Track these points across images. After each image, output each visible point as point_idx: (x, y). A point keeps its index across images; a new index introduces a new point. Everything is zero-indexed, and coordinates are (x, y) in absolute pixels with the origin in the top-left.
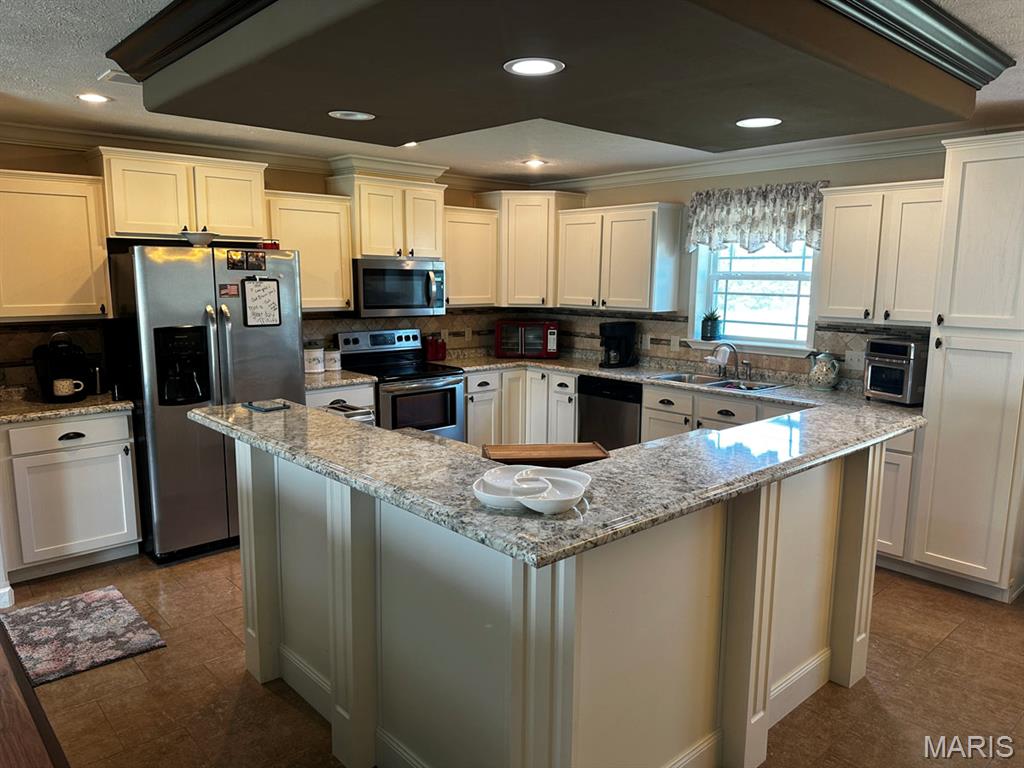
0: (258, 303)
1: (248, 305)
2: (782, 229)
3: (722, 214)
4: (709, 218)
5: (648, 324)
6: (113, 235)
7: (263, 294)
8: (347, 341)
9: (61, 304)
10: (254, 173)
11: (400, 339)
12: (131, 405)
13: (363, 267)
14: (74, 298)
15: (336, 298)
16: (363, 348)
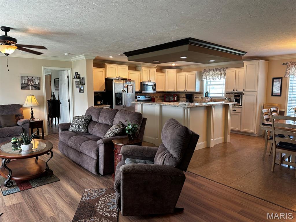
1: (128, 89)
2: (219, 76)
3: (209, 73)
4: (206, 74)
5: (195, 94)
6: (106, 78)
7: (130, 88)
8: (138, 98)
9: (99, 89)
10: (126, 67)
11: (147, 97)
12: (110, 106)
13: (142, 84)
14: (100, 88)
15: (138, 89)
16: (141, 99)
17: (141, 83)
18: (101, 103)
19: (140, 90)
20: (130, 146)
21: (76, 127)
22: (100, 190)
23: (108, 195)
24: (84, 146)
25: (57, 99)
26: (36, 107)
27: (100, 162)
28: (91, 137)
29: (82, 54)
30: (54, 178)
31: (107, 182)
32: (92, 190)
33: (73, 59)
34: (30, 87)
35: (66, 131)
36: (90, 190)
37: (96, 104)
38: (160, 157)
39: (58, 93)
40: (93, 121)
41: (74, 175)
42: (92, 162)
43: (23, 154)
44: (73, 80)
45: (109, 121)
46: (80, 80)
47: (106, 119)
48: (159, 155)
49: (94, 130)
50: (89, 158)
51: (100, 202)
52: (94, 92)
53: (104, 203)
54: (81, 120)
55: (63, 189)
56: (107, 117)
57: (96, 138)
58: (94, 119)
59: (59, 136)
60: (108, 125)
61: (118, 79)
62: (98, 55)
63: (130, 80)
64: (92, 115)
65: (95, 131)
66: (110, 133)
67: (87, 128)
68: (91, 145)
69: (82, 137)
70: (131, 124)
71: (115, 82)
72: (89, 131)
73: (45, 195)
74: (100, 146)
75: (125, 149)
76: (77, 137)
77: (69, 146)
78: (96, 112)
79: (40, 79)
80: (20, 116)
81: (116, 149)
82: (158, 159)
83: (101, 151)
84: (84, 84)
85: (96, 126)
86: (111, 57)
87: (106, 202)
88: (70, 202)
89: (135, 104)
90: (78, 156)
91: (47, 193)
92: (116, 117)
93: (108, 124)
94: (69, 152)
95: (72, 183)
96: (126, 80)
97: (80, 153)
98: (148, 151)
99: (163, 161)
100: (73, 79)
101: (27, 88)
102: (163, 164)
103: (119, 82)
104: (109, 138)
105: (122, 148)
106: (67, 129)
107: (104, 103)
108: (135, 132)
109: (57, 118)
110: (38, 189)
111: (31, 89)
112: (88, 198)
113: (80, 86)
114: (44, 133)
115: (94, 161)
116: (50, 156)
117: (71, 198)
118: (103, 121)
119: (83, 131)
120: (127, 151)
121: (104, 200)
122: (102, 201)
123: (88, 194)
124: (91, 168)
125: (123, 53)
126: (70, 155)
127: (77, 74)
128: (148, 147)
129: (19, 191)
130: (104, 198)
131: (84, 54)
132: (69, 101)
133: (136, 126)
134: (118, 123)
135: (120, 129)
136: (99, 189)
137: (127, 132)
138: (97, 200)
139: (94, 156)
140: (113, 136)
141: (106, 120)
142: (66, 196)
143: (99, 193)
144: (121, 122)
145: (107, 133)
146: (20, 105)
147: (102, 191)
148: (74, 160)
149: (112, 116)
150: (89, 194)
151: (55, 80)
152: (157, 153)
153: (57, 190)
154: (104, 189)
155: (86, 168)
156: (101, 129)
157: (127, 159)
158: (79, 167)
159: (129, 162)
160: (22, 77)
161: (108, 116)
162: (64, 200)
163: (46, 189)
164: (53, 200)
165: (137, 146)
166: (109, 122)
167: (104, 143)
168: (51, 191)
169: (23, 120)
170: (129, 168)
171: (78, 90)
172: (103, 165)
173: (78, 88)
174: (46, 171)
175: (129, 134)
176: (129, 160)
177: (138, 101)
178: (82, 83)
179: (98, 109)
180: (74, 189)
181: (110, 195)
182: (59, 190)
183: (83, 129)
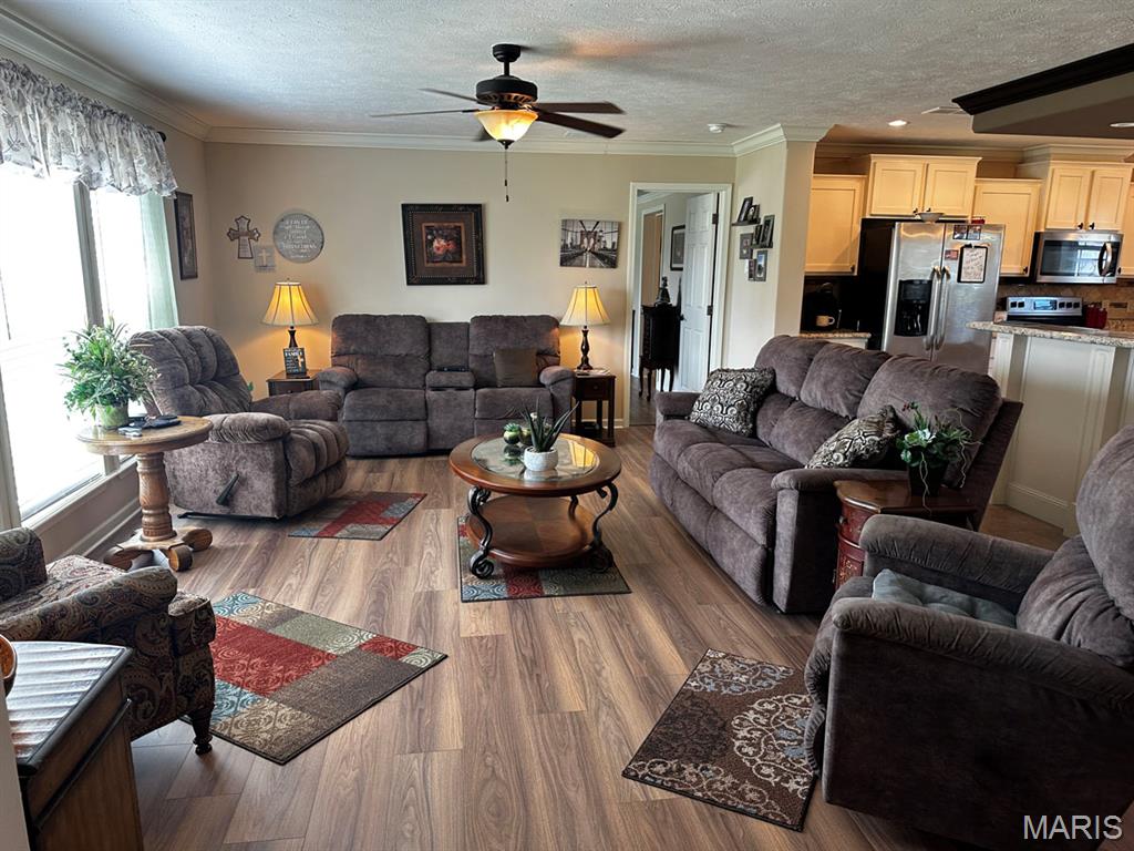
0: (972, 264)
1: (963, 266)
6: (868, 217)
7: (973, 260)
8: (1014, 305)
9: (829, 265)
10: (970, 165)
11: (1062, 305)
12: (869, 335)
13: (1044, 239)
14: (837, 261)
15: (1015, 266)
16: (1027, 310)
17: (1037, 236)
18: (831, 321)
19: (1026, 270)
20: (910, 520)
21: (715, 409)
22: (763, 668)
23: (789, 698)
24: (726, 486)
25: (673, 302)
26: (597, 326)
27: (776, 560)
28: (759, 456)
29: (775, 123)
30: (615, 580)
31: (798, 643)
32: (733, 660)
33: (739, 148)
34: (587, 257)
35: (678, 421)
36: (724, 657)
37: (808, 324)
38: (1051, 602)
39: (680, 281)
40: (778, 392)
41: (681, 584)
42: (748, 552)
43: (530, 480)
44: (733, 228)
45: (840, 401)
46: (758, 230)
47: (829, 389)
48: (1048, 590)
49: (775, 431)
50: (739, 536)
51: (751, 715)
52: (806, 277)
53: (768, 724)
54: (735, 385)
55: (633, 627)
56: (835, 384)
57: (780, 461)
58: (785, 385)
59: (652, 438)
60: (836, 415)
61: (918, 221)
62: (841, 122)
63: (983, 221)
64: (777, 371)
65: (781, 432)
66: (834, 451)
67: (754, 421)
68: (752, 485)
69: (727, 452)
70: (934, 422)
71: (903, 233)
72: (761, 432)
73: (573, 630)
74: (783, 496)
75: (884, 529)
76: (709, 447)
77: (679, 477)
78: (796, 359)
79: (619, 228)
80: (547, 355)
81: (845, 521)
82: (1036, 604)
83: (786, 518)
84: (771, 246)
85: (787, 413)
86: (898, 123)
87: (775, 722)
88: (645, 679)
89: (991, 336)
90: (705, 519)
91: (583, 626)
92: (872, 384)
93: (835, 410)
94: (678, 499)
95: (667, 611)
96: (959, 225)
97: (712, 509)
98: (995, 558)
99: (1058, 621)
100: (733, 225)
101: (577, 261)
102: (1059, 635)
103: (923, 234)
104: (825, 472)
105: (870, 523)
106: (682, 413)
107: (846, 325)
108: (947, 463)
109: (668, 372)
110: (559, 604)
111: (590, 266)
112: (711, 687)
113: (755, 252)
114: (616, 420)
115: (756, 552)
116: (607, 501)
117: (652, 666)
118: (819, 398)
119: (736, 427)
120: (890, 541)
121: (768, 711)
122: (762, 714)
123: (712, 671)
124: (742, 575)
125: (954, 101)
126: (680, 511)
127: (750, 206)
128: (999, 539)
129: (505, 599)
130: (771, 703)
131: (781, 122)
132: (710, 311)
133: (955, 434)
134: (878, 411)
135: (877, 439)
136: (759, 663)
137: (906, 456)
138: (742, 704)
139: (758, 534)
140: (844, 467)
141: (831, 393)
142: (637, 653)
143: (760, 678)
144: (892, 409)
145: (823, 448)
146: (553, 318)
147: (768, 676)
148: (692, 532)
149: (856, 378)
150: (717, 669)
151: (675, 232)
152: (1039, 579)
153: (616, 627)
154: (780, 667)
155: (726, 569)
156: (805, 429)
157: (886, 575)
158: (706, 560)
159: (888, 589)
160: (565, 222)
161: (839, 378)
162: (627, 666)
163: (581, 609)
164: (595, 655)
165: (941, 525)
166: (839, 405)
167: (796, 488)
168: (595, 624)
169: (556, 369)
170: (875, 614)
171: (747, 270)
172: (788, 574)
173: (747, 261)
174: (590, 551)
175: (914, 465)
176: (892, 582)
177: (1012, 319)
178: (764, 238)
179: (803, 347)
180: (671, 636)
181: (795, 700)
182: (621, 625)
183: (738, 420)
